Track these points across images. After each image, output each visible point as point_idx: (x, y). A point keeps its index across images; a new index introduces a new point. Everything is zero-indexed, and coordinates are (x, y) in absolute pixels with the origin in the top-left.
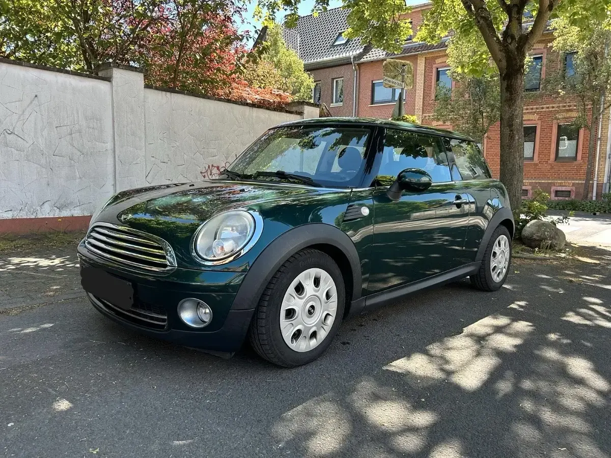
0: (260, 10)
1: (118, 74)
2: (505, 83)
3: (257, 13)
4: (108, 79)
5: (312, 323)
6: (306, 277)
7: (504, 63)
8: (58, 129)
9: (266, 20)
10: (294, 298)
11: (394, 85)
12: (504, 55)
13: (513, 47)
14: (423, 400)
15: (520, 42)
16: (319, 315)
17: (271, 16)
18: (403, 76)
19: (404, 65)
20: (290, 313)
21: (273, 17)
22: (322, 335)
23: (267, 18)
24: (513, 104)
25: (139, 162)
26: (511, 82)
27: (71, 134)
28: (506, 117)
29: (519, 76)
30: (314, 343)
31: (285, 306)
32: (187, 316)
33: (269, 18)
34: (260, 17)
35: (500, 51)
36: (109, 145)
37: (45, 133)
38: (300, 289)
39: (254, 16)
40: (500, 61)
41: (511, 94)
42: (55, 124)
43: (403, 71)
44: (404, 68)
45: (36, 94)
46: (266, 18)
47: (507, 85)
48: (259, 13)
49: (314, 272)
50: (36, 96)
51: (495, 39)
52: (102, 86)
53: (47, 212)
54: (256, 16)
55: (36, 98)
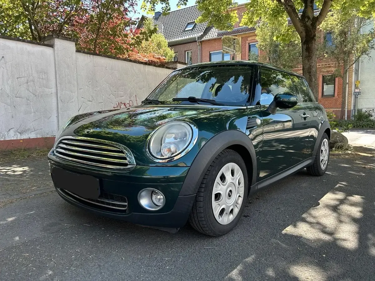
0: (145, 4)
1: (58, 43)
2: (305, 47)
3: (143, 7)
4: (52, 46)
5: (231, 203)
6: (226, 170)
7: (304, 34)
8: (19, 79)
9: (149, 10)
10: (220, 185)
11: (229, 51)
12: (303, 28)
13: (309, 23)
14: (324, 256)
15: (313, 21)
16: (234, 196)
17: (152, 9)
18: (234, 46)
19: (234, 39)
20: (218, 196)
21: (154, 9)
22: (236, 211)
23: (150, 9)
24: (311, 59)
25: (73, 101)
26: (309, 46)
27: (27, 83)
28: (307, 67)
29: (313, 42)
30: (232, 217)
31: (214, 192)
32: (144, 202)
33: (151, 10)
34: (146, 9)
35: (302, 26)
36: (54, 90)
37: (10, 82)
38: (223, 178)
39: (141, 8)
40: (302, 32)
41: (309, 53)
42: (16, 76)
43: (234, 43)
44: (235, 41)
45: (3, 55)
46: (149, 9)
47: (306, 47)
48: (145, 6)
49: (231, 165)
50: (3, 57)
51: (298, 19)
52: (47, 50)
53: (12, 136)
54: (143, 8)
55: (3, 59)
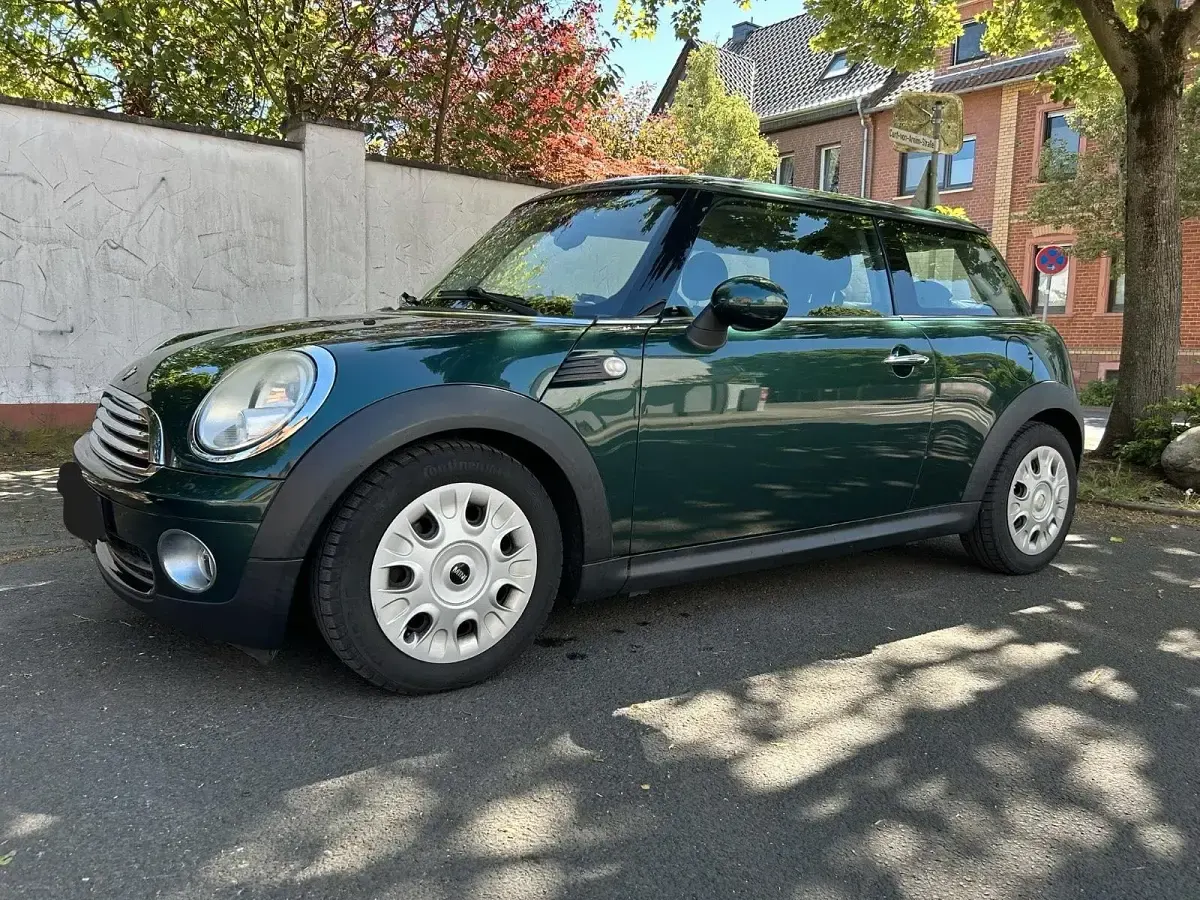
0: (628, 7)
1: (315, 135)
2: (1136, 122)
3: (623, 16)
4: (297, 146)
5: (462, 602)
6: (448, 502)
7: (1134, 76)
8: (202, 238)
9: (639, 26)
10: (412, 544)
11: (915, 145)
12: (1131, 55)
13: (1154, 37)
14: (646, 787)
15: (1171, 26)
16: (482, 585)
17: (649, 19)
18: (937, 126)
19: (939, 103)
20: (404, 576)
21: (654, 19)
22: (495, 630)
23: (642, 22)
24: (1155, 166)
25: (354, 302)
26: (1149, 117)
27: (226, 250)
28: (1143, 190)
29: (1169, 102)
30: (469, 647)
31: (383, 560)
32: (178, 566)
33: (647, 23)
34: (629, 22)
35: (1125, 48)
36: (298, 270)
37: (179, 246)
39: (616, 22)
40: (1124, 70)
41: (1150, 142)
42: (197, 231)
43: (938, 115)
44: (940, 107)
45: (163, 175)
46: (639, 22)
47: (1141, 123)
48: (625, 14)
50: (163, 179)
51: (1112, 22)
52: (286, 158)
54: (620, 22)
55: (163, 184)
